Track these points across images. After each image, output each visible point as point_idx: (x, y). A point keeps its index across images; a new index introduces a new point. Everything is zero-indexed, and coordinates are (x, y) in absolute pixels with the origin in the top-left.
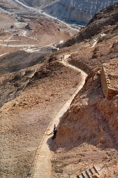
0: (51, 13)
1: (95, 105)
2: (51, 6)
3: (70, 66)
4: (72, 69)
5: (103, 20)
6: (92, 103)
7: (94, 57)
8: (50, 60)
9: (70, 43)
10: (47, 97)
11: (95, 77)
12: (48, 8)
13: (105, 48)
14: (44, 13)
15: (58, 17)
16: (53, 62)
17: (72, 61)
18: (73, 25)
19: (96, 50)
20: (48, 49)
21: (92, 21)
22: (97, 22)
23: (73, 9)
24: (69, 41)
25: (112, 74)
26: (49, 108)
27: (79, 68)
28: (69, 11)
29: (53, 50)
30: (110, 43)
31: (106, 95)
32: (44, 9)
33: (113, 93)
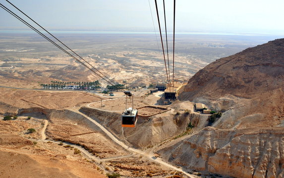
0: (170, 160)
2: (171, 148)
12: (165, 150)
14: (158, 160)
15: (184, 167)
23: (212, 152)
28: (204, 157)
32: (158, 154)
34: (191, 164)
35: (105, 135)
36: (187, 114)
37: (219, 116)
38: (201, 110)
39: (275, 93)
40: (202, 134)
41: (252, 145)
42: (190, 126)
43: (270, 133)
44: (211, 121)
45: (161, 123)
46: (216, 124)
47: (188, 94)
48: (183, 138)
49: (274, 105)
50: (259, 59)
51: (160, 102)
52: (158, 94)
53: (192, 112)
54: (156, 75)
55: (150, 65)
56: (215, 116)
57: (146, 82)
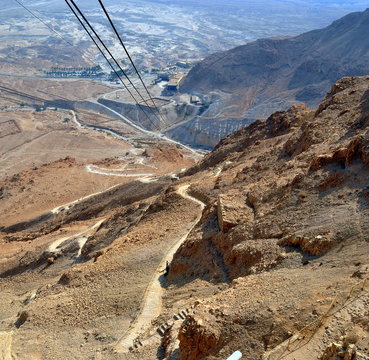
0: (172, 138)
1: (210, 239)
2: (173, 130)
3: (190, 197)
4: (191, 201)
5: (230, 146)
6: (208, 236)
7: (216, 187)
8: (167, 191)
9: (192, 172)
10: (161, 232)
11: (212, 209)
12: (169, 131)
13: (229, 177)
14: (165, 138)
15: (181, 141)
16: (170, 193)
17: (192, 193)
18: (199, 150)
19: (219, 179)
20: (167, 178)
21: (217, 147)
22: (223, 148)
23: (198, 132)
24: (192, 169)
25: (228, 205)
26: (163, 244)
27: (200, 199)
28: (194, 134)
29: (173, 179)
30: (234, 172)
31: (222, 228)
32: (164, 134)
33: (229, 226)
34: (186, 139)
35: (125, 122)
36: (185, 105)
37: (207, 107)
38: (195, 102)
40: (193, 121)
41: (223, 128)
42: (186, 114)
43: (233, 120)
44: (201, 111)
45: (166, 112)
46: (204, 113)
47: (186, 88)
48: (181, 123)
49: (247, 99)
51: (164, 93)
52: (162, 85)
53: (189, 103)
54: (157, 49)
55: (148, 33)
56: (204, 107)
57: (147, 63)
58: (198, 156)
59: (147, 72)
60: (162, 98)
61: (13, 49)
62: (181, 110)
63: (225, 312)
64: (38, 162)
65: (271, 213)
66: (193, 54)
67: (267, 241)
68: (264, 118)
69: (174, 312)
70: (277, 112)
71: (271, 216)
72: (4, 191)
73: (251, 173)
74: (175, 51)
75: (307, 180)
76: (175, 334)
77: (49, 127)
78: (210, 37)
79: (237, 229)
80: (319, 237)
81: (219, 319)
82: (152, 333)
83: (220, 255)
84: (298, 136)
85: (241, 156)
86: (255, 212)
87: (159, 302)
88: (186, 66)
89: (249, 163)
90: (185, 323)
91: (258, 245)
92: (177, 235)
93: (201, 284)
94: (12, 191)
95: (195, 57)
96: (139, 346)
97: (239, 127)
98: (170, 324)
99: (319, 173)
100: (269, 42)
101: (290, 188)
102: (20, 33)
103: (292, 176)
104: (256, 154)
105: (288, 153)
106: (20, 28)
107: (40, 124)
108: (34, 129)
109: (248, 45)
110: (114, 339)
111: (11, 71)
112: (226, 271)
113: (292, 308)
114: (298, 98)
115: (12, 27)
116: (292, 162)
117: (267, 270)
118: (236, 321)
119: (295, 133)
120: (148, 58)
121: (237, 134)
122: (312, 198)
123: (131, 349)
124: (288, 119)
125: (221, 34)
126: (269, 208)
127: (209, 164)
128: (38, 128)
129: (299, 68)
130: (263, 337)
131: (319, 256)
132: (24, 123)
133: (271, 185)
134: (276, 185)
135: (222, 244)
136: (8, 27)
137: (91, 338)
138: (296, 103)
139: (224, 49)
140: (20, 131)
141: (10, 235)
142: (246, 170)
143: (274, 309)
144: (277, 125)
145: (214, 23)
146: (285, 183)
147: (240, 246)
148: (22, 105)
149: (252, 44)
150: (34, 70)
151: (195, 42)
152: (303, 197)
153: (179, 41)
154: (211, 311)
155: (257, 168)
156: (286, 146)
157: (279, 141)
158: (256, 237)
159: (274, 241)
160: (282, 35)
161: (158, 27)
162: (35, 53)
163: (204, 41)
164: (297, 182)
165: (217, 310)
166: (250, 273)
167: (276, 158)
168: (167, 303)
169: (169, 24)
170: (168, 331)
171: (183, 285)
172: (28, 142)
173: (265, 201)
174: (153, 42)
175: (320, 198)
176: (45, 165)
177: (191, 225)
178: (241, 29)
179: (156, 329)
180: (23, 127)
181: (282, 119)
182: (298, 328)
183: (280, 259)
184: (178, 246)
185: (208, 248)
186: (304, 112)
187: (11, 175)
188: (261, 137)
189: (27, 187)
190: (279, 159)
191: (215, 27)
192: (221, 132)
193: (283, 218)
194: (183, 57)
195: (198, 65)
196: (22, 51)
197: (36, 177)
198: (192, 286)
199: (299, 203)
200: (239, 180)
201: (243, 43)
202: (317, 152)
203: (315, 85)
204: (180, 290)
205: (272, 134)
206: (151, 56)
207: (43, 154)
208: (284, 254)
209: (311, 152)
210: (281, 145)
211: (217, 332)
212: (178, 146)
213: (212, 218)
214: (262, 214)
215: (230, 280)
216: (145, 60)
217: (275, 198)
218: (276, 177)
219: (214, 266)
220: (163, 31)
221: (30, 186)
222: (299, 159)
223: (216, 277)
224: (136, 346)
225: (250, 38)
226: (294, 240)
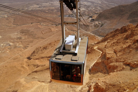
0: (93, 33)
2: (93, 31)
3: (98, 50)
4: (98, 51)
5: (109, 36)
6: (102, 61)
7: (105, 47)
8: (91, 48)
9: (98, 43)
10: (89, 59)
11: (104, 53)
12: (92, 32)
13: (109, 45)
14: (91, 33)
15: (95, 34)
16: (92, 49)
17: (98, 49)
18: (100, 37)
19: (106, 45)
20: (91, 45)
21: (106, 36)
22: (108, 37)
23: (100, 32)
25: (109, 53)
26: (90, 62)
27: (100, 51)
28: (99, 33)
29: (93, 45)
30: (111, 43)
31: (106, 59)
32: (91, 32)
33: (109, 58)
34: (97, 34)
36: (97, 24)
37: (103, 25)
38: (100, 24)
39: (116, 20)
40: (99, 29)
41: (107, 31)
42: (97, 27)
43: (111, 29)
44: (101, 26)
45: (91, 26)
46: (102, 27)
47: (97, 19)
48: (96, 29)
49: (115, 23)
50: (114, 11)
51: (91, 21)
52: (90, 19)
53: (98, 24)
54: (89, 9)
55: (87, 4)
56: (102, 25)
57: (86, 13)
58: (100, 39)
59: (86, 15)
60: (90, 22)
61: (50, 9)
62: (95, 26)
63: (107, 82)
64: (56, 40)
65: (121, 55)
66: (99, 10)
67: (120, 63)
68: (120, 28)
69: (92, 81)
70: (124, 26)
71: (121, 56)
72: (47, 47)
73: (116, 44)
74: (94, 9)
75: (132, 46)
76: (92, 87)
77: (59, 30)
78: (104, 5)
79: (111, 59)
80: (136, 62)
81: (105, 84)
82: (86, 86)
83: (106, 66)
84: (130, 33)
85: (113, 39)
86: (116, 55)
87: (88, 78)
88: (97, 14)
89: (115, 41)
90: (95, 84)
91: (117, 64)
92: (94, 60)
93: (100, 74)
94: (49, 47)
95: (100, 11)
96: (82, 90)
97: (112, 31)
98: (91, 84)
99: (136, 44)
100: (122, 6)
101: (127, 48)
102: (52, 5)
103: (128, 45)
104: (117, 38)
105: (127, 38)
106: (52, 4)
107: (57, 29)
108: (55, 31)
109: (115, 7)
110: (75, 88)
111: (49, 15)
112: (107, 71)
113: (126, 82)
114: (130, 22)
115: (50, 4)
116: (128, 41)
117: (119, 71)
118: (110, 85)
119: (129, 32)
120: (86, 11)
121: (112, 33)
122: (134, 51)
123: (80, 90)
124: (127, 28)
125: (107, 4)
126: (121, 53)
127: (103, 41)
128: (56, 31)
129: (131, 13)
130: (118, 90)
131: (135, 68)
132: (53, 29)
133: (121, 47)
134: (123, 47)
135: (106, 63)
136: (49, 4)
137: (69, 87)
138: (129, 24)
139: (108, 8)
140: (51, 31)
141: (48, 59)
142: (114, 43)
143: (121, 82)
144: (124, 30)
145: (105, 1)
146: (126, 47)
147: (112, 64)
148: (52, 24)
149: (117, 7)
150: (56, 15)
151: (100, 7)
152: (131, 51)
153: (95, 7)
154: (103, 82)
155: (117, 42)
156: (126, 36)
157: (124, 35)
158: (116, 62)
159: (122, 63)
160: (126, 4)
161: (89, 3)
162: (56, 10)
163: (102, 6)
164: (129, 47)
165: (105, 81)
166: (114, 72)
167: (123, 39)
168: (90, 78)
169: (93, 2)
170: (90, 86)
171: (95, 74)
172: (54, 34)
173: (119, 52)
174: (88, 7)
175: (136, 51)
176: (58, 40)
177: (98, 58)
178: (113, 3)
179: (87, 85)
180: (52, 30)
181: (125, 29)
182: (128, 88)
183: (123, 68)
184: (94, 63)
185: (102, 64)
186: (132, 26)
187: (49, 43)
188: (119, 34)
189: (53, 46)
190: (124, 40)
191: (106, 2)
192: (107, 32)
193: (125, 56)
194: (96, 11)
195: (101, 13)
196: (52, 10)
197: (56, 43)
198: (97, 74)
199: (129, 52)
200: (112, 46)
201: (114, 7)
202: (136, 38)
203: (136, 18)
204: (94, 75)
205: (122, 33)
206: (87, 11)
207: (58, 37)
208: (124, 67)
209: (134, 38)
210: (125, 36)
211: (104, 88)
212: (94, 36)
213: (104, 56)
214: (118, 55)
215: (108, 73)
216: (86, 12)
217: (122, 51)
218: (123, 45)
219: (104, 69)
220: (91, 4)
221: (54, 46)
222: (130, 40)
223: (105, 72)
224: (81, 90)
225: (116, 5)
226: (128, 63)
